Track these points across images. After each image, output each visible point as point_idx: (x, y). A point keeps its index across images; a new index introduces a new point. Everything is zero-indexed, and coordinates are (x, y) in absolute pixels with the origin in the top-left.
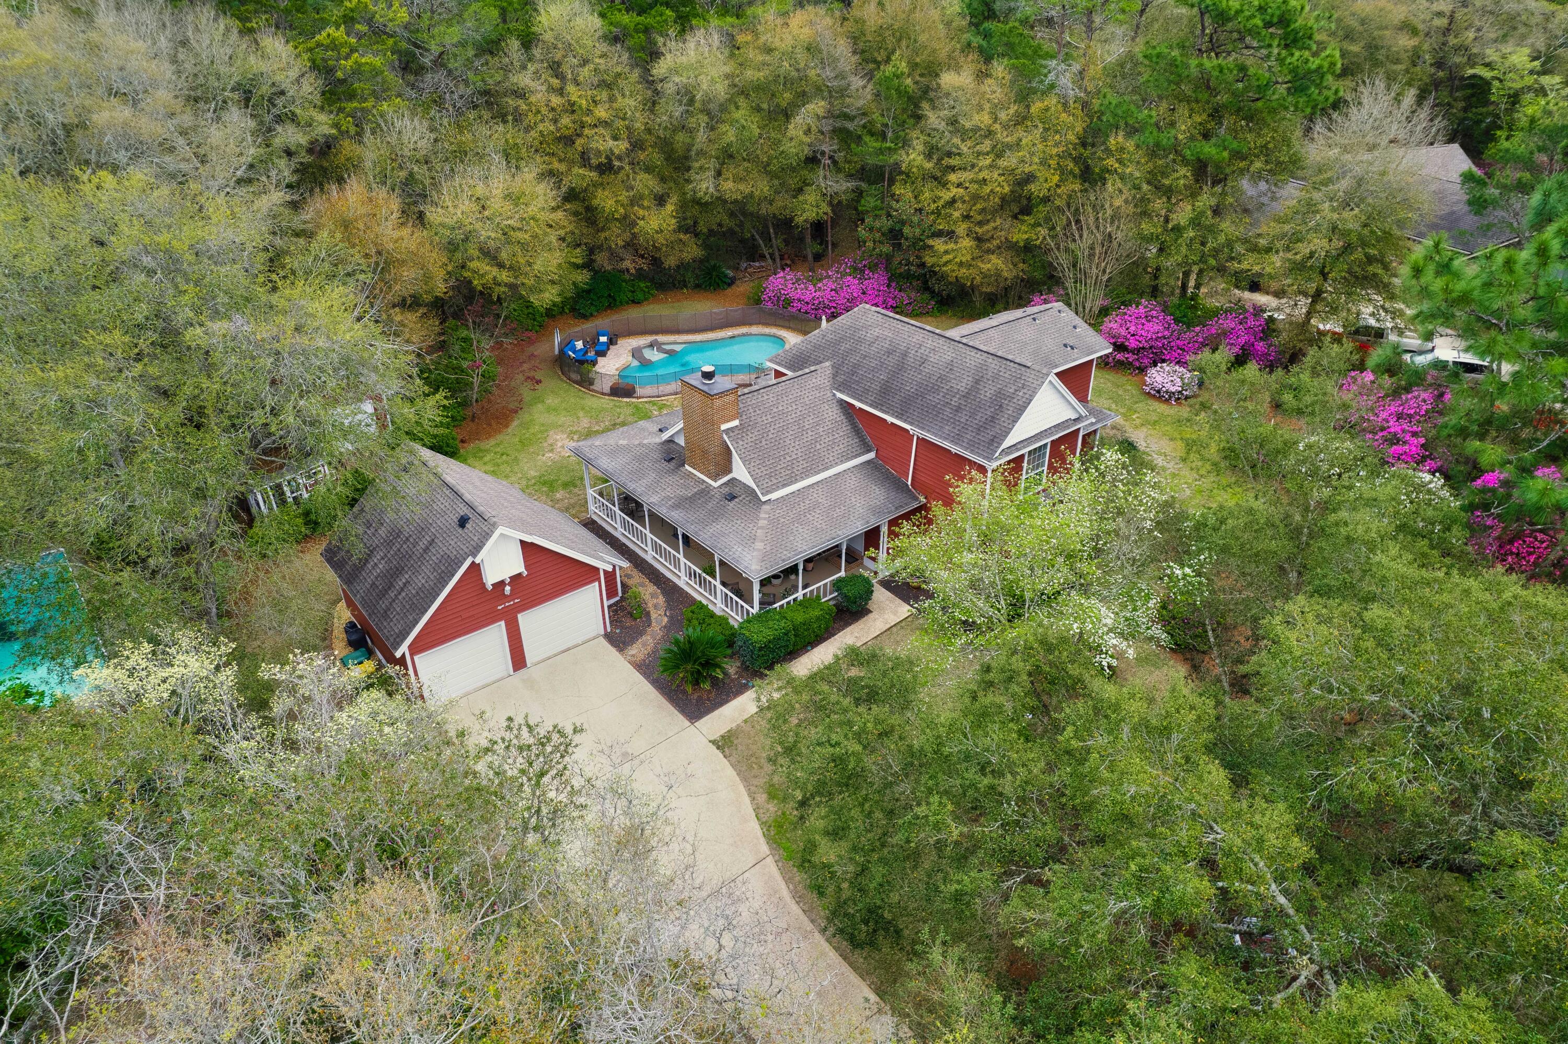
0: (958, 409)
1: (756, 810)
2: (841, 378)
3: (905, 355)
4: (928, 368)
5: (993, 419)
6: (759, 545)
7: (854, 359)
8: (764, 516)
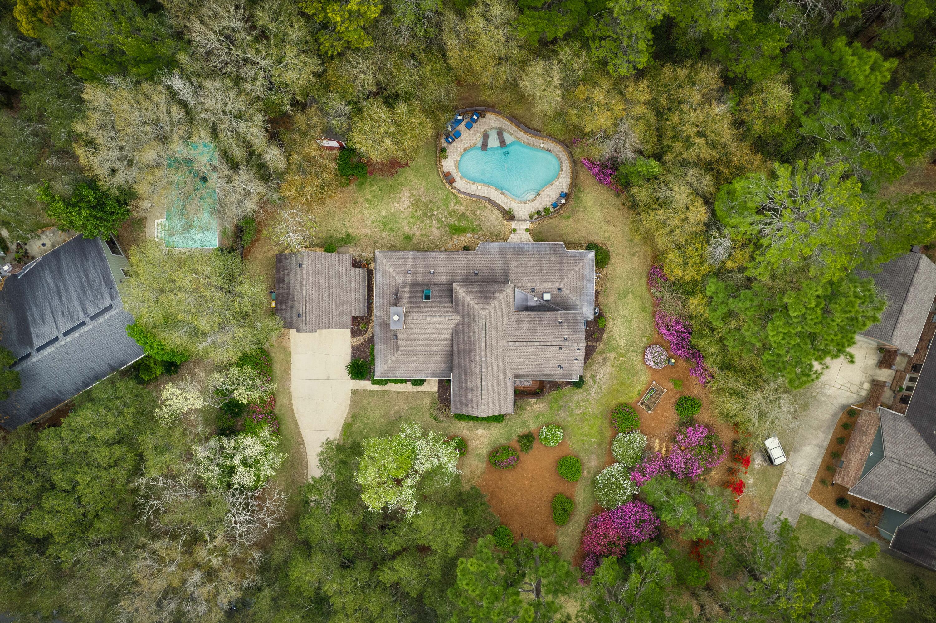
0: (463, 388)
1: (347, 417)
2: (458, 327)
3: (472, 351)
4: (471, 365)
6: (385, 367)
7: (465, 328)
8: (396, 356)
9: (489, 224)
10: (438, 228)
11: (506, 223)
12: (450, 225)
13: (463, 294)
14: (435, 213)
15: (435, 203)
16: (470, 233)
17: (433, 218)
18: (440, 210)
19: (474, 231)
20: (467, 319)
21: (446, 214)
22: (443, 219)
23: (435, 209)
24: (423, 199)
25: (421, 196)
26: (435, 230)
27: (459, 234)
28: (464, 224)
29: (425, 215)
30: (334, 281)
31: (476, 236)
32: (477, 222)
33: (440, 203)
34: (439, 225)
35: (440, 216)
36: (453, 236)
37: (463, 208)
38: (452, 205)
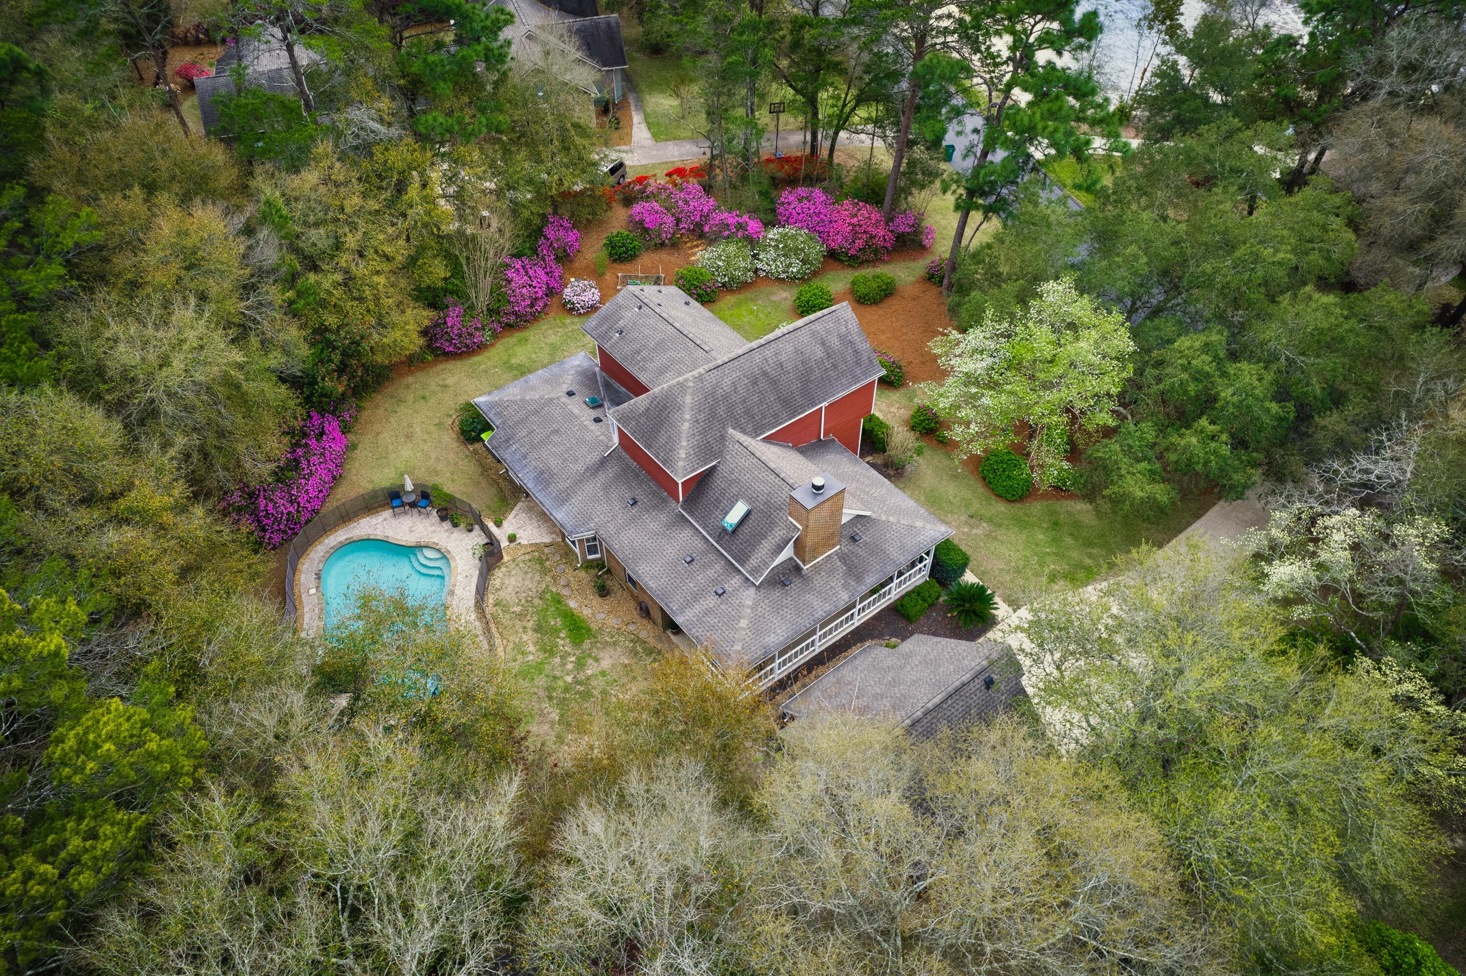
0: (835, 366)
2: (750, 428)
3: (765, 374)
4: (789, 366)
5: (856, 352)
7: (739, 410)
8: (884, 518)
9: (527, 582)
10: (597, 660)
11: (506, 558)
12: (577, 642)
13: (684, 444)
14: (569, 679)
15: (549, 689)
16: (566, 605)
17: (581, 677)
18: (558, 674)
19: (558, 600)
20: (721, 411)
21: (558, 660)
22: (573, 659)
23: (560, 683)
24: (555, 716)
25: (552, 724)
26: (606, 663)
27: (583, 621)
28: (556, 622)
29: (586, 695)
31: (565, 592)
32: (537, 601)
33: (541, 681)
34: (590, 661)
35: (570, 666)
36: (594, 626)
37: (525, 638)
38: (531, 657)
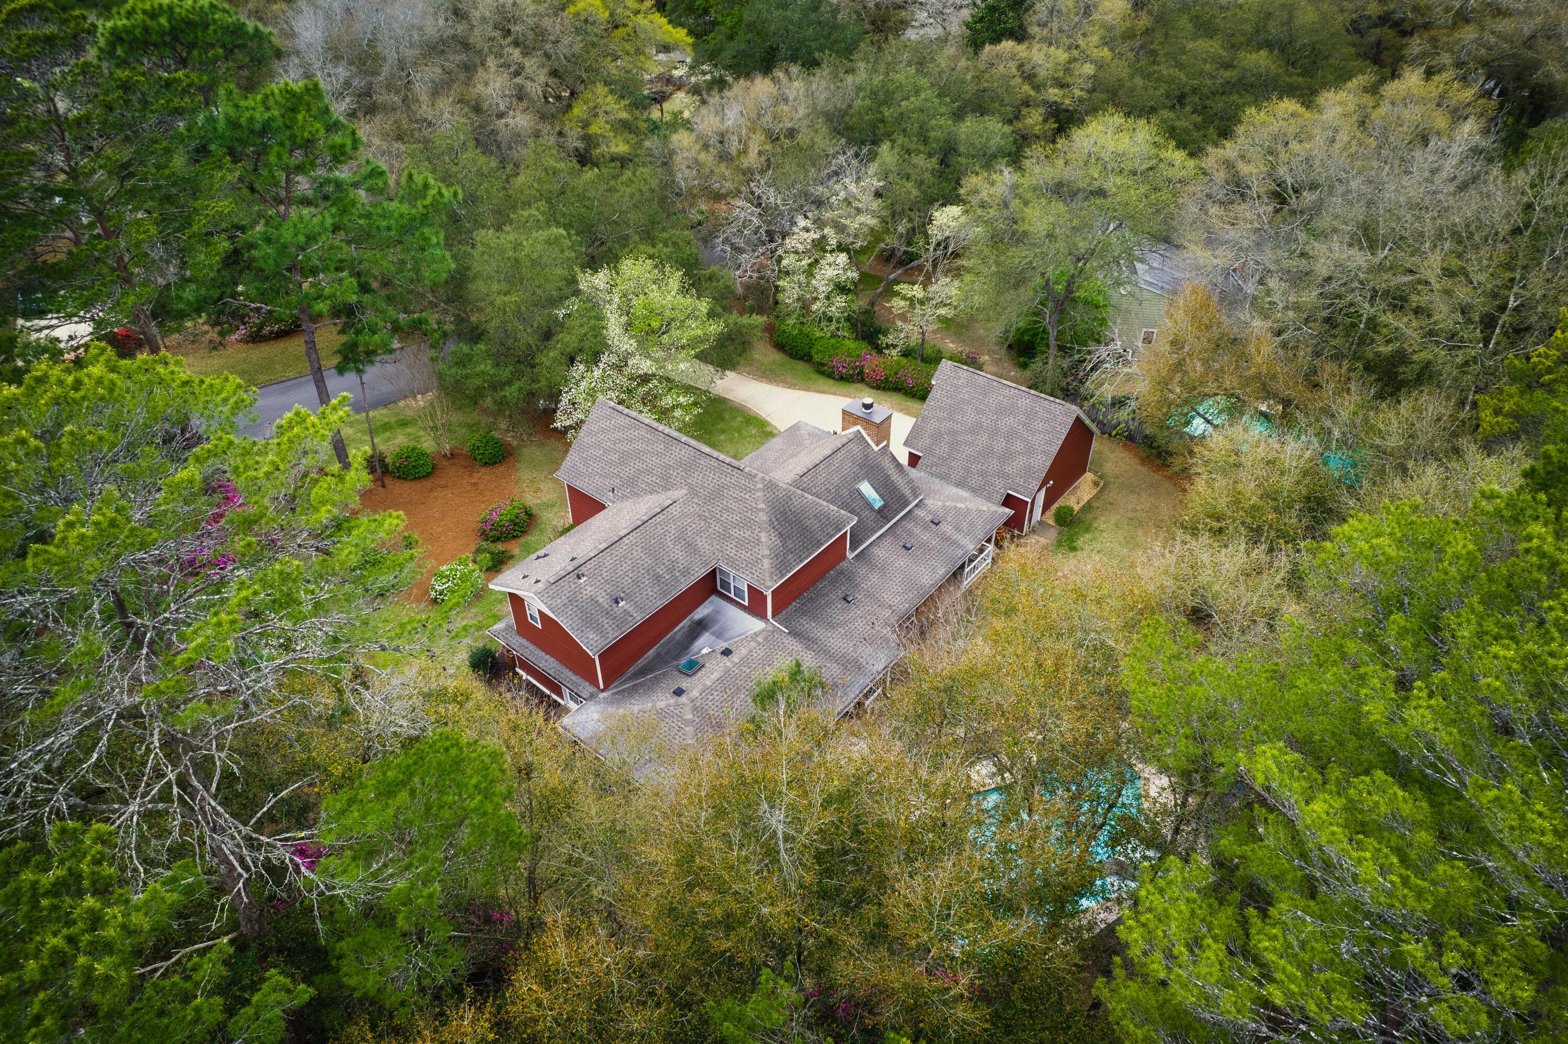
30: (999, 445)
